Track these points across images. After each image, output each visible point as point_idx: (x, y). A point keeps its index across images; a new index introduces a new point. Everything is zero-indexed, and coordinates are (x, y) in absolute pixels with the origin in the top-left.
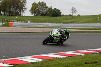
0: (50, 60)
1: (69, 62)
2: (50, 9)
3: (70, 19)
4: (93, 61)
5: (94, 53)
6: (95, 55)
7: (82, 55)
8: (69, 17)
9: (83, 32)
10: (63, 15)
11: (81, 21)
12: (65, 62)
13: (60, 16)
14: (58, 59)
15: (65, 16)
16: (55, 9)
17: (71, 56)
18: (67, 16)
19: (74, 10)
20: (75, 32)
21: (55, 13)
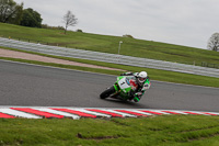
0: (3, 120)
1: (45, 129)
2: (20, 8)
3: (60, 37)
4: (95, 134)
5: (99, 117)
6: (100, 121)
7: (75, 117)
8: (58, 33)
9: (84, 69)
10: (45, 27)
11: (83, 46)
12: (34, 128)
13: (40, 26)
14: (22, 119)
15: (50, 28)
16: (30, 10)
17: (50, 117)
18: (54, 28)
19: (70, 19)
20: (66, 66)
21: (30, 20)
